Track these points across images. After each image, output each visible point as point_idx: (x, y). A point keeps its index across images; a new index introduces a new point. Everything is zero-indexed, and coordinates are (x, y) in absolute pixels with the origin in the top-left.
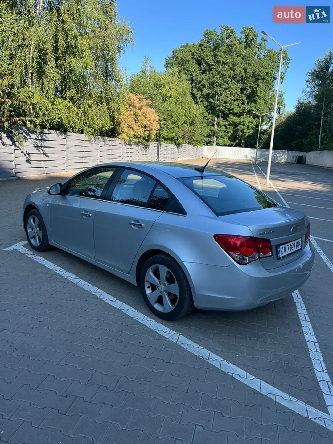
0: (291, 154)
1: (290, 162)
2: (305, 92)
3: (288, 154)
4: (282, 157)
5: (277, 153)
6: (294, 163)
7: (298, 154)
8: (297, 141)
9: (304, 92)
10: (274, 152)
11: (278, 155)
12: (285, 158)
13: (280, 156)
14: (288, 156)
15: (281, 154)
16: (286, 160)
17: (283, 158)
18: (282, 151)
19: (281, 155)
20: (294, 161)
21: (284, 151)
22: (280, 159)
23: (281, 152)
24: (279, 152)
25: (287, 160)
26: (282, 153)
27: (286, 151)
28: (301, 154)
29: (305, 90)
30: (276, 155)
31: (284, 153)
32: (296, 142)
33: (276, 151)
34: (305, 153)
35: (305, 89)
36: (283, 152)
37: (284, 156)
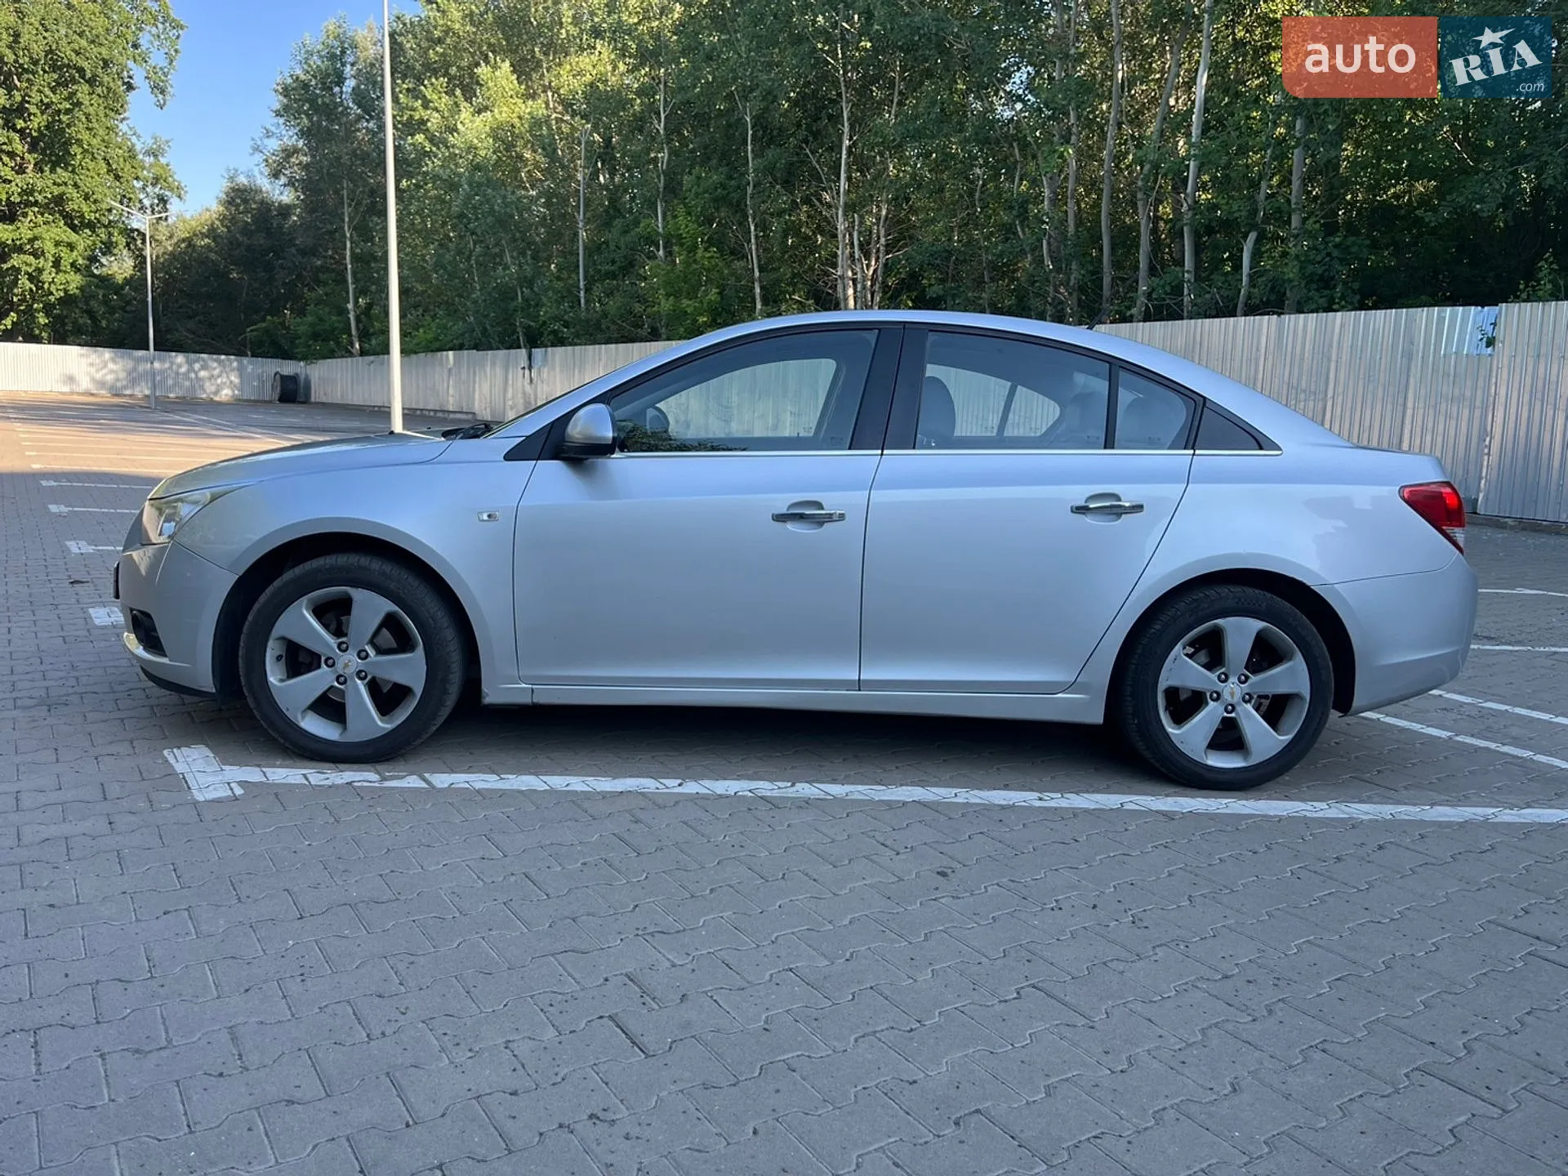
0: (251, 367)
1: (253, 398)
2: (261, 152)
3: (241, 370)
4: (219, 381)
5: (197, 366)
6: (270, 402)
7: (279, 370)
8: (263, 320)
9: (257, 149)
10: (187, 362)
11: (203, 374)
12: (231, 382)
13: (211, 377)
14: (241, 376)
15: (215, 369)
16: (236, 392)
17: (223, 383)
18: (215, 356)
19: (216, 372)
20: (270, 392)
21: (223, 357)
22: (213, 389)
23: (215, 360)
24: (204, 360)
25: (241, 390)
26: (215, 365)
27: (232, 357)
28: (289, 368)
29: (259, 143)
30: (196, 373)
31: (224, 367)
32: (264, 325)
33: (192, 356)
34: (302, 364)
35: (261, 140)
36: (220, 362)
37: (228, 377)
